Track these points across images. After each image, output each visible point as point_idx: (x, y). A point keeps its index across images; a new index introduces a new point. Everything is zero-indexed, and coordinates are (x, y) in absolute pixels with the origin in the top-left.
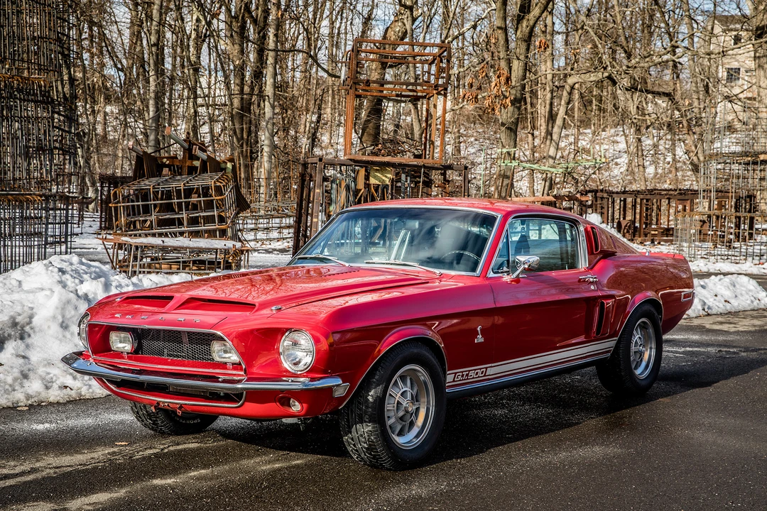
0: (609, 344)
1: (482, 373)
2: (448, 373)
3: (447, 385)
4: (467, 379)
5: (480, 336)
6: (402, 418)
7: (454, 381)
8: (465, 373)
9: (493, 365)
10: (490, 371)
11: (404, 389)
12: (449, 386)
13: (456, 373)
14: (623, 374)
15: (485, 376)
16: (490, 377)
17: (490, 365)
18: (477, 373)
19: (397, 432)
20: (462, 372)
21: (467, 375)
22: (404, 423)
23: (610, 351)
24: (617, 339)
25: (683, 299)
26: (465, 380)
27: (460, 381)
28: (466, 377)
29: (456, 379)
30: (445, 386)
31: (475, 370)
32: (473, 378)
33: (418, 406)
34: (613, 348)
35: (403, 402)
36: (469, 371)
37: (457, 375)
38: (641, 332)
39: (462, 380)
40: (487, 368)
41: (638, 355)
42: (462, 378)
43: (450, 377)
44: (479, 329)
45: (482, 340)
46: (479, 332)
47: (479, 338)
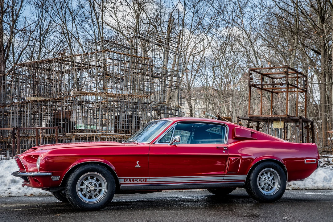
1: (144, 180)
2: (118, 178)
3: (120, 183)
4: (134, 182)
5: (138, 165)
6: (89, 192)
7: (125, 181)
8: (131, 179)
9: (150, 178)
10: (149, 180)
11: (91, 181)
12: (121, 184)
13: (125, 179)
15: (145, 182)
16: (150, 183)
17: (149, 178)
18: (140, 180)
19: (88, 197)
20: (129, 179)
22: (91, 194)
23: (244, 181)
24: (247, 175)
25: (305, 162)
26: (132, 182)
27: (129, 182)
28: (133, 181)
29: (126, 181)
30: (119, 183)
31: (138, 179)
32: (138, 182)
33: (101, 189)
34: (245, 180)
35: (89, 186)
36: (134, 179)
37: (126, 179)
38: (271, 175)
39: (130, 182)
40: (146, 179)
41: (267, 185)
42: (130, 181)
43: (121, 180)
44: (137, 162)
45: (140, 167)
46: (138, 163)
47: (138, 166)
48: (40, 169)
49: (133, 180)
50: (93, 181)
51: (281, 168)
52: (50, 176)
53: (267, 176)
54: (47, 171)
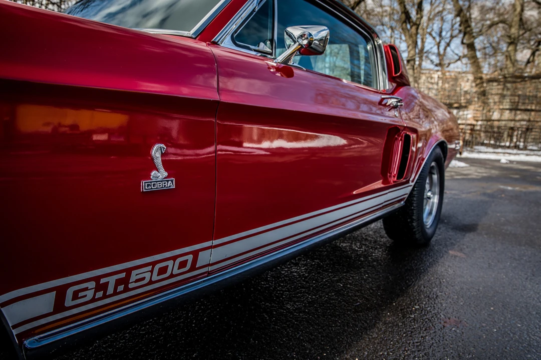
0: (406, 191)
1: (183, 264)
3: (16, 330)
4: (126, 289)
5: (162, 174)
7: (59, 308)
8: (111, 279)
9: (216, 242)
10: (204, 258)
13: (61, 289)
15: (192, 269)
16: (210, 269)
17: (209, 243)
18: (163, 270)
20: (97, 279)
21: (119, 281)
24: (413, 184)
26: (115, 293)
27: (93, 300)
28: (121, 288)
29: (68, 302)
31: (154, 264)
32: (151, 282)
34: (407, 195)
36: (129, 271)
37: (72, 289)
39: (103, 297)
40: (195, 254)
42: (100, 294)
43: (27, 306)
44: (157, 151)
45: (171, 184)
46: (158, 161)
47: (159, 176)
49: (125, 281)
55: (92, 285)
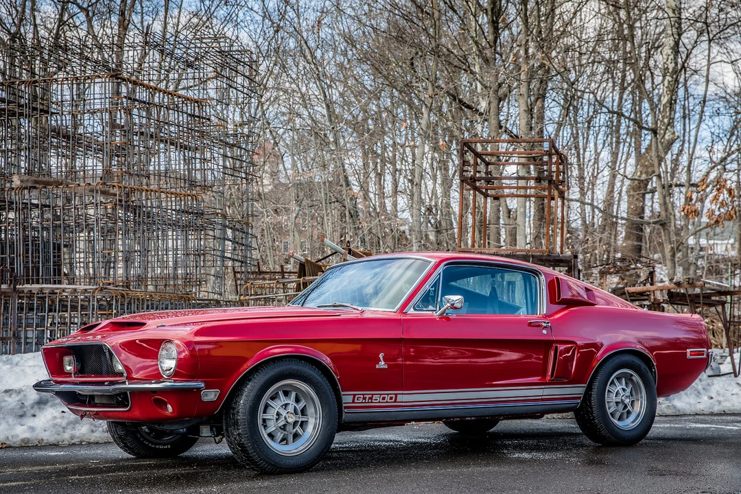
0: (578, 390)
1: (391, 398)
2: (342, 393)
3: (344, 405)
4: (372, 402)
5: (383, 363)
6: (284, 428)
7: (353, 402)
8: (367, 396)
9: (404, 392)
10: (402, 398)
11: (286, 402)
12: (346, 407)
13: (355, 395)
14: (596, 421)
15: (395, 401)
16: (403, 404)
17: (401, 392)
18: (384, 398)
19: (279, 440)
20: (363, 395)
21: (370, 398)
22: (285, 433)
23: (579, 398)
24: (586, 385)
25: (689, 356)
26: (368, 402)
27: (362, 403)
28: (370, 401)
29: (356, 401)
30: (342, 406)
31: (381, 395)
32: (379, 402)
33: (306, 420)
34: (582, 396)
35: (284, 413)
36: (373, 395)
37: (357, 396)
38: (627, 384)
39: (365, 402)
40: (396, 395)
41: (621, 406)
43: (347, 398)
44: (381, 356)
45: (386, 367)
46: (382, 359)
47: (382, 365)
48: (177, 374)
50: (291, 402)
51: (647, 368)
52: (199, 390)
53: (621, 387)
54: (191, 377)
55: (362, 396)
